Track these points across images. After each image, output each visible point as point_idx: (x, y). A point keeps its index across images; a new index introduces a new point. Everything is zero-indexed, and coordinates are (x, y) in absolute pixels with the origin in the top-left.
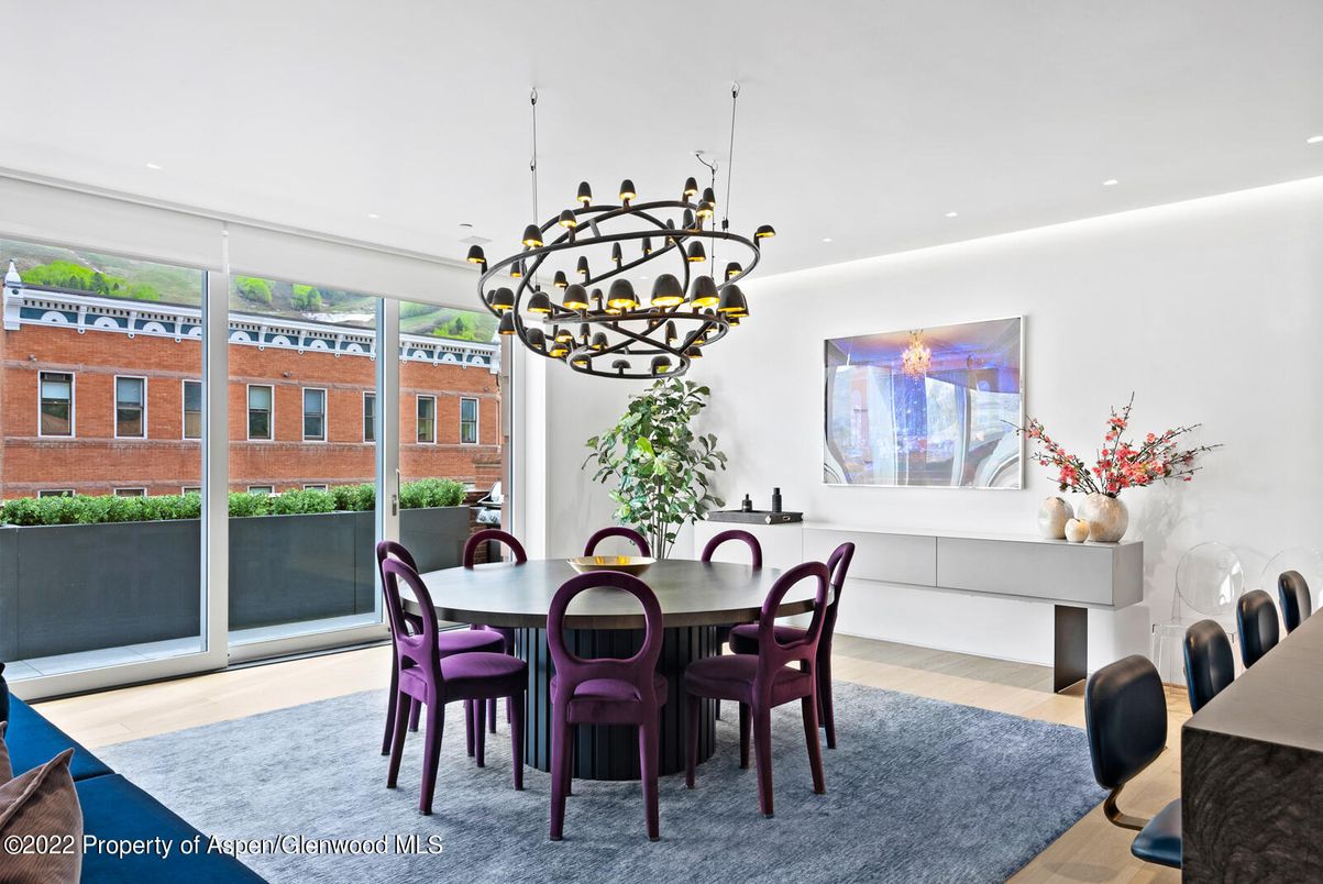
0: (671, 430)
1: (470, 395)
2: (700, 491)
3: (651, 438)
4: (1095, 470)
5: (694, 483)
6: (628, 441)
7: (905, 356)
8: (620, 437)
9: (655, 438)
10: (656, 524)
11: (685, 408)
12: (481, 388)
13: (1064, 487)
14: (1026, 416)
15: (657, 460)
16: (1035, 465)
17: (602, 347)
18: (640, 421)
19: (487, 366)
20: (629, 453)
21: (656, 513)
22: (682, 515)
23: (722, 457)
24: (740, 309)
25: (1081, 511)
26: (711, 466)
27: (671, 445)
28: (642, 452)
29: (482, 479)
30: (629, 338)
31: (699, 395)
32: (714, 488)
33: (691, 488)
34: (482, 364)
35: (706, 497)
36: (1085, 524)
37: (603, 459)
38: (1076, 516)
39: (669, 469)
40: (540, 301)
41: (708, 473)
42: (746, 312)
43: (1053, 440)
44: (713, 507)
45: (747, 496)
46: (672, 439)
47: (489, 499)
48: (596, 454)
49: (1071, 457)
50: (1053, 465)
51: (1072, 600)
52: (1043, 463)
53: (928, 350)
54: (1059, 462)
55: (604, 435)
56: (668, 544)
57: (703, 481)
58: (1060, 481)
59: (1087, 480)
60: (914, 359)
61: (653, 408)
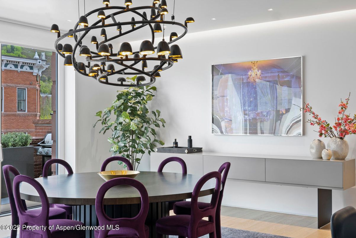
0: (138, 108)
1: (22, 86)
2: (152, 138)
3: (128, 112)
4: (334, 127)
5: (149, 134)
6: (117, 113)
7: (249, 73)
8: (113, 112)
9: (130, 112)
10: (131, 154)
11: (145, 97)
12: (28, 82)
13: (321, 135)
14: (304, 102)
15: (132, 123)
16: (308, 125)
17: (112, 71)
18: (123, 104)
19: (31, 71)
20: (117, 119)
21: (131, 149)
22: (144, 149)
23: (163, 121)
24: (179, 56)
25: (329, 146)
26: (157, 125)
27: (139, 116)
28: (124, 119)
29: (39, 132)
30: (124, 67)
31: (151, 90)
32: (159, 136)
33: (148, 136)
34: (29, 70)
35: (155, 140)
36: (330, 152)
37: (104, 122)
38: (326, 148)
39: (138, 127)
40: (85, 51)
41: (156, 129)
42: (181, 57)
43: (316, 113)
44: (159, 146)
45: (176, 140)
46: (139, 113)
47: (43, 143)
48: (100, 120)
49: (324, 121)
50: (316, 125)
51: (325, 186)
52: (312, 124)
53: (260, 71)
54: (318, 124)
55: (105, 110)
56: (137, 164)
57: (154, 133)
58: (319, 132)
59: (331, 131)
60: (253, 75)
61: (129, 97)
